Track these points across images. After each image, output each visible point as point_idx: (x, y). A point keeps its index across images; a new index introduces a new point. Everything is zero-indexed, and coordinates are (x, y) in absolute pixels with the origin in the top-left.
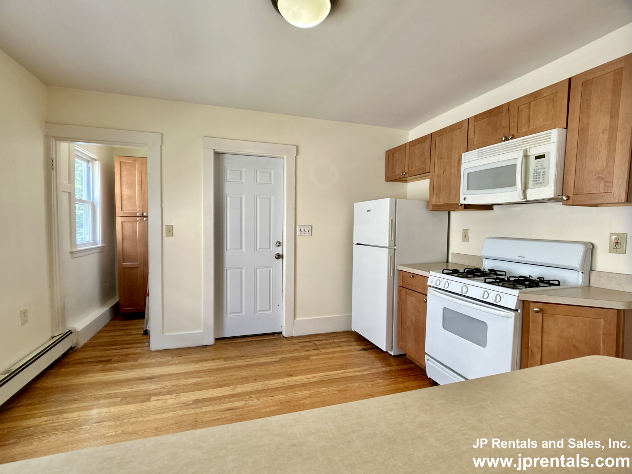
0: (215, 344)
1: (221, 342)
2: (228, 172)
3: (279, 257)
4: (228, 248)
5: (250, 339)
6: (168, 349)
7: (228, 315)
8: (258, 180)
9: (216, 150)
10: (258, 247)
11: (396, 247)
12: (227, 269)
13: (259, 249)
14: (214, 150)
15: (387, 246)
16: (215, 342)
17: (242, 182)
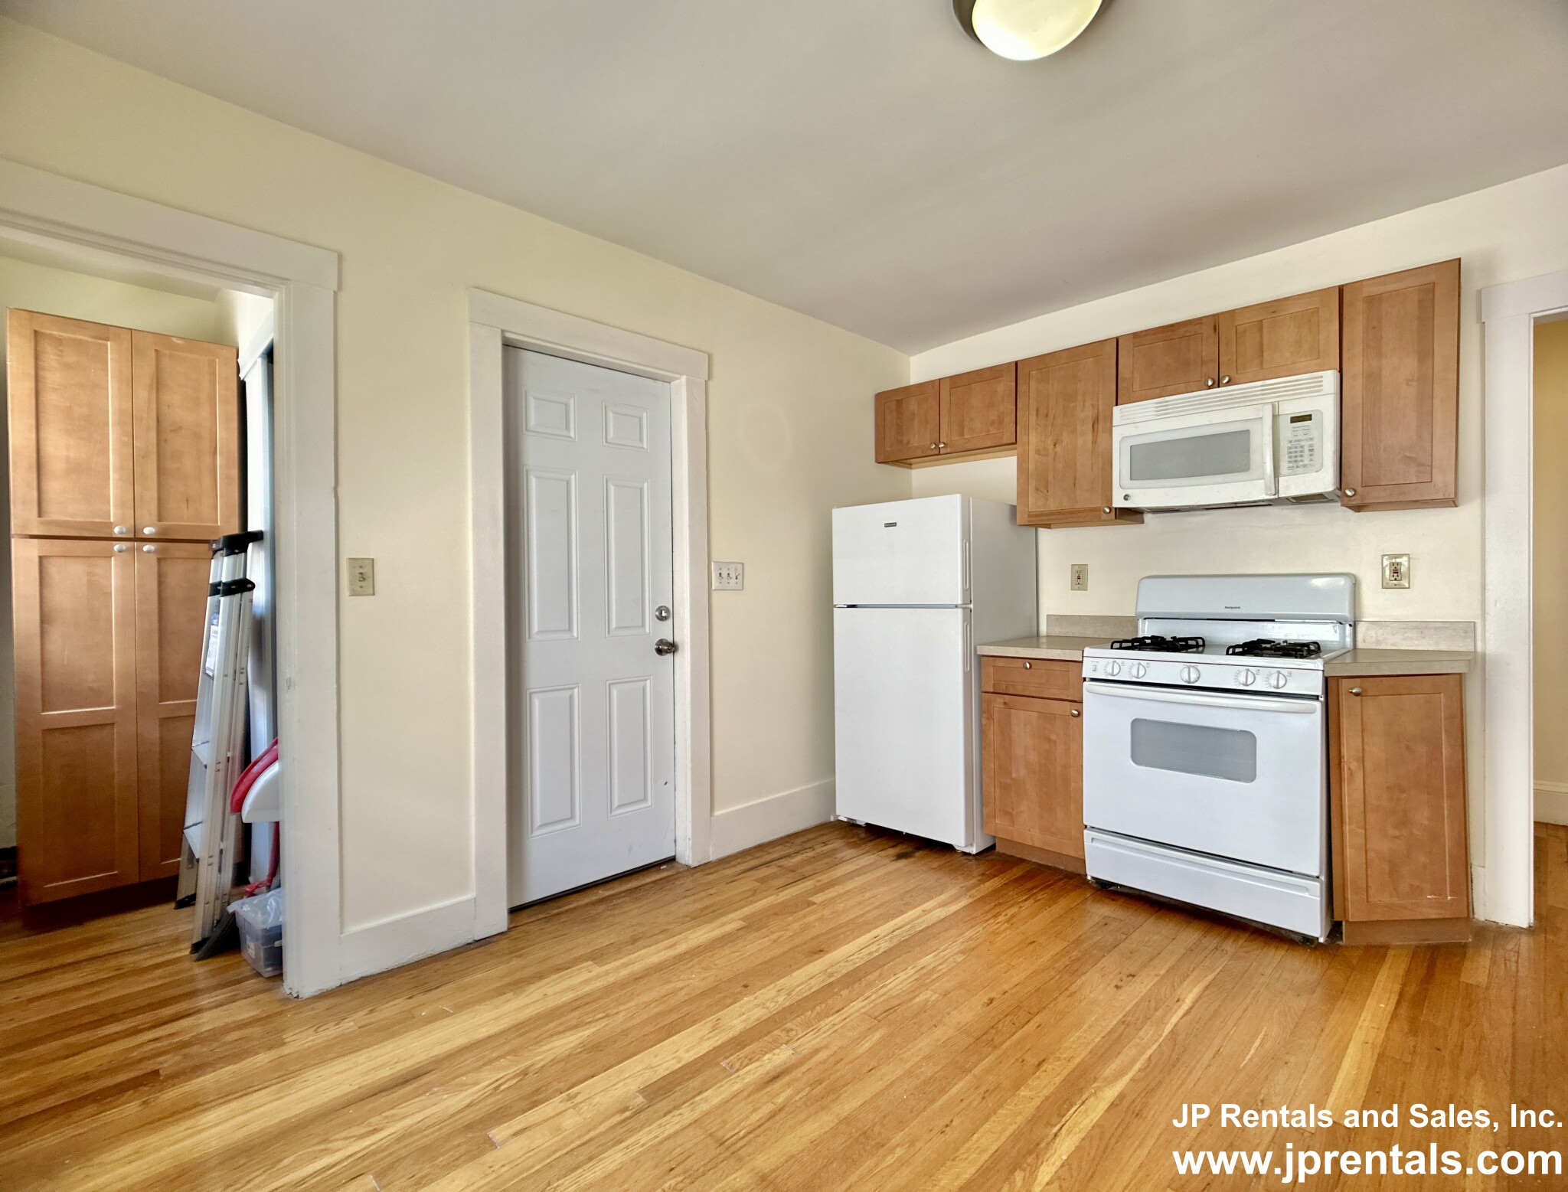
0: (510, 929)
1: (524, 917)
2: (532, 403)
3: (666, 648)
4: (535, 628)
5: (602, 893)
6: (362, 978)
7: (535, 834)
8: (611, 435)
9: (508, 335)
10: (614, 625)
11: (972, 606)
12: (531, 694)
13: (617, 628)
14: (503, 331)
15: (960, 602)
16: (511, 921)
17: (570, 437)
